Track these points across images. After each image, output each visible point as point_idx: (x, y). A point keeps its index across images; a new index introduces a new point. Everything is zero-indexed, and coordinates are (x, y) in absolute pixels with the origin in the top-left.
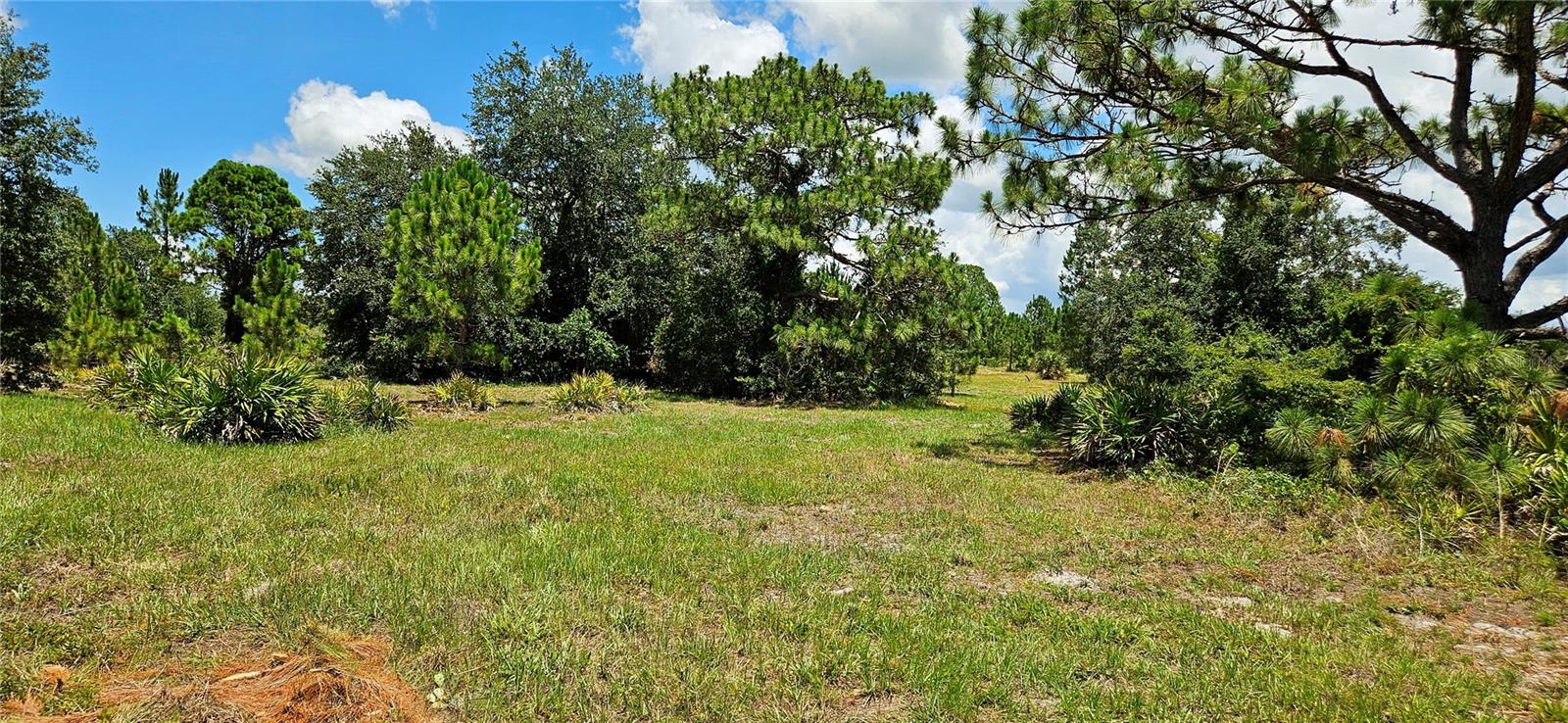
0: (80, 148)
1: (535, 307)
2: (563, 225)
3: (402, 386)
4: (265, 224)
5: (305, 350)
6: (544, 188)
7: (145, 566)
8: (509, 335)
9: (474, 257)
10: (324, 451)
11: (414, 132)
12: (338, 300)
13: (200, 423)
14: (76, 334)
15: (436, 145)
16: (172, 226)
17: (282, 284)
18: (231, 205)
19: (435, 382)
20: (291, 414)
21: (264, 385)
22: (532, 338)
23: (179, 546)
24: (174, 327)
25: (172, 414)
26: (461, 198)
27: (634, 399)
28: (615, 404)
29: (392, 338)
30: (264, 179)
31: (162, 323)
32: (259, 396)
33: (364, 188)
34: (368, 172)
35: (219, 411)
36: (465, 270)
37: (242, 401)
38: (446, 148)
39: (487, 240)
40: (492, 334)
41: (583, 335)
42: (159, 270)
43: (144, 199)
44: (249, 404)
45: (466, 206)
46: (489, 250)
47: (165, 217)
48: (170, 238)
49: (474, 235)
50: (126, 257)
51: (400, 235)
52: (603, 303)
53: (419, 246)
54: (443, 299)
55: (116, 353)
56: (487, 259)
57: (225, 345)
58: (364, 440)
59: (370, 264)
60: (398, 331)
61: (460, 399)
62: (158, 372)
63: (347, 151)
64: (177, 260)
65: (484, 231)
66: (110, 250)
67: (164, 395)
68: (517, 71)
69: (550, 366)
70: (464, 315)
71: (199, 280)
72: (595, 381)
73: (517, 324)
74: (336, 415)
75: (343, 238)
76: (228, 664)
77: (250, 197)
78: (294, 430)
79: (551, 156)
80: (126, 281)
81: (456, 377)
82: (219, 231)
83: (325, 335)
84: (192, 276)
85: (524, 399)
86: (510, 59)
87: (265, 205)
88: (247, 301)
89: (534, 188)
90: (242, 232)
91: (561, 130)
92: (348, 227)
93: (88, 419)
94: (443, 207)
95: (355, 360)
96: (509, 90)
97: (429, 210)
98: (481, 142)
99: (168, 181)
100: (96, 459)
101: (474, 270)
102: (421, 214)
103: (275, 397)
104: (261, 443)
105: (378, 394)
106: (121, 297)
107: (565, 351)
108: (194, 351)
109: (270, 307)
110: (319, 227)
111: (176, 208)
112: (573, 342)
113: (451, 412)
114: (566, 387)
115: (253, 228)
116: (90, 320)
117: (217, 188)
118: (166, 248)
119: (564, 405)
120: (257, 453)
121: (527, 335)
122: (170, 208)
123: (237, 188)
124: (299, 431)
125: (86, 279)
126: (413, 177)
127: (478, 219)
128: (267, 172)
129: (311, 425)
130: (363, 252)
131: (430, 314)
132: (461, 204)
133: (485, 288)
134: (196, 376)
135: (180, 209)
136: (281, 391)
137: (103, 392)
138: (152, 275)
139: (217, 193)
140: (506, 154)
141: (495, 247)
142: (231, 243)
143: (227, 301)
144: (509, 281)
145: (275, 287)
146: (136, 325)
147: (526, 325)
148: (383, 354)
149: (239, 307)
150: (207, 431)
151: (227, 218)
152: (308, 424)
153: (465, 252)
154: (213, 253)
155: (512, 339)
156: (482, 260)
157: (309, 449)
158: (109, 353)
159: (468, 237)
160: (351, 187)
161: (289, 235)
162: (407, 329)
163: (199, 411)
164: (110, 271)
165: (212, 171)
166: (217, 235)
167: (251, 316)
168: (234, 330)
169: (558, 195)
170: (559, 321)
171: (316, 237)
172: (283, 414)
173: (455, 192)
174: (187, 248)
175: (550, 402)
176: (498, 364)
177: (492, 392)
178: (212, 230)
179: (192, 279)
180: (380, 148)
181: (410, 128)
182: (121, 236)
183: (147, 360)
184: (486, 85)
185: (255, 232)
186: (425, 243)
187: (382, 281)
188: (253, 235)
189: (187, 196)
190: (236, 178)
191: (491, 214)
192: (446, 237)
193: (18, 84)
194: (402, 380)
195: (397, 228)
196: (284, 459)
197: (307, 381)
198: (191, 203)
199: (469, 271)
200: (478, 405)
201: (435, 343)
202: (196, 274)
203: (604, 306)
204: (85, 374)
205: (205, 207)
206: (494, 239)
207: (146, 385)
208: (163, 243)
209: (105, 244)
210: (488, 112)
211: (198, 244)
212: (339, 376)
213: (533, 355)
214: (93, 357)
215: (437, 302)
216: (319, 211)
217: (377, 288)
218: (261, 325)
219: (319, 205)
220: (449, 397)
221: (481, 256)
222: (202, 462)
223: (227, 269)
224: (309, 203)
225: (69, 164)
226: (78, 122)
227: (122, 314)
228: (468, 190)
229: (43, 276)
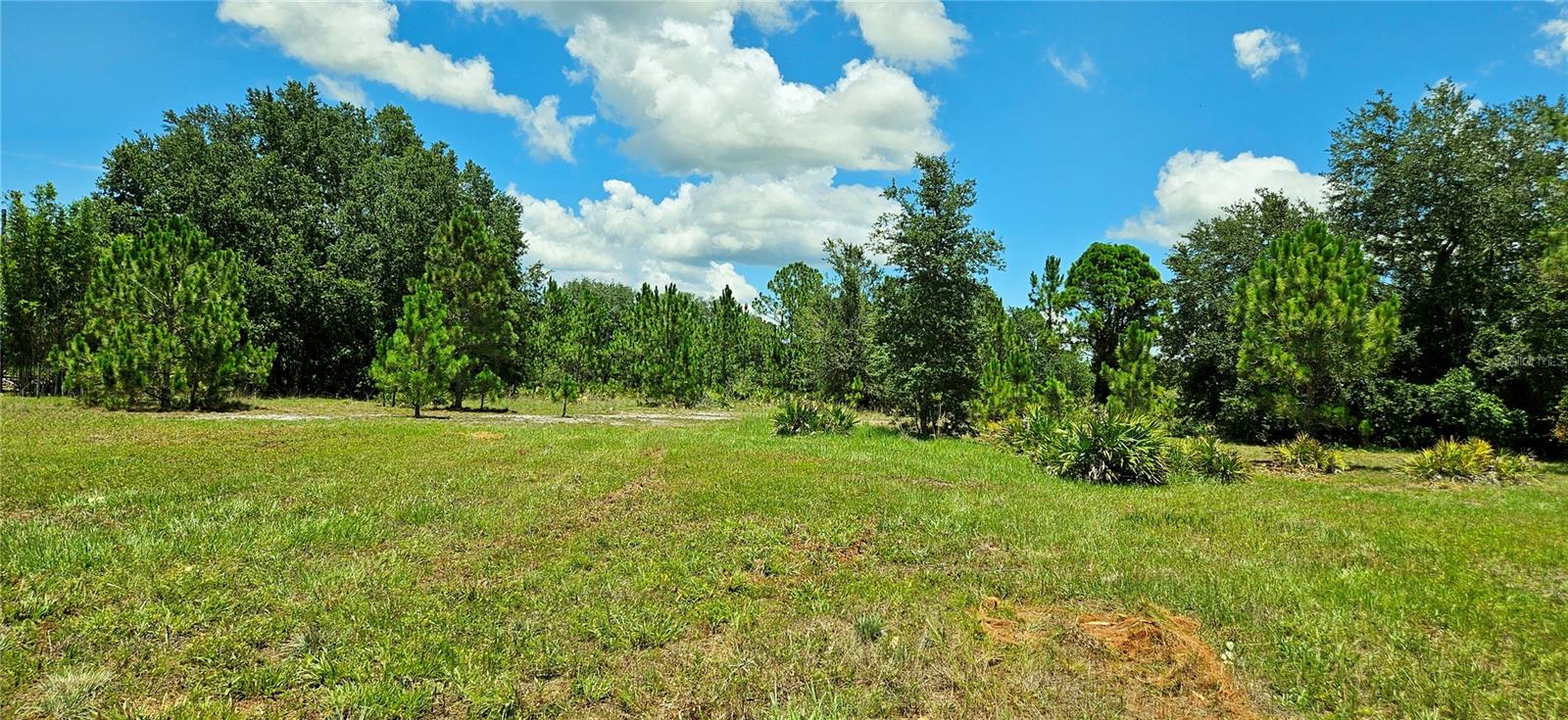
0: (994, 253)
1: (1401, 367)
2: (1439, 276)
3: (1251, 447)
4: (1129, 296)
5: (1158, 410)
6: (1415, 238)
7: (1039, 553)
8: (1368, 397)
9: (1321, 319)
10: (1168, 494)
11: (1267, 198)
12: (1191, 364)
13: (1073, 465)
14: (988, 395)
15: (1290, 208)
16: (1054, 303)
17: (1140, 352)
18: (1101, 282)
19: (1280, 442)
20: (1143, 461)
21: (1121, 437)
22: (1397, 400)
23: (1059, 546)
24: (1054, 389)
25: (1053, 457)
26: (1308, 262)
27: (1518, 470)
28: (1493, 475)
29: (1241, 400)
30: (1129, 256)
31: (1045, 386)
32: (1117, 446)
33: (1217, 258)
34: (1221, 242)
35: (1087, 456)
36: (1312, 333)
37: (1104, 449)
38: (1301, 210)
39: (1336, 302)
40: (1348, 396)
41: (1463, 398)
42: (1044, 341)
43: (1034, 283)
44: (1109, 452)
45: (1314, 269)
46: (1338, 311)
47: (1050, 296)
48: (1053, 313)
49: (1323, 296)
50: (1021, 333)
51: (1246, 302)
52: (1488, 362)
53: (1265, 312)
54: (1288, 362)
55: (1013, 410)
56: (1337, 320)
57: (1094, 405)
58: (1204, 490)
59: (1221, 329)
60: (1248, 393)
61: (1306, 460)
62: (1044, 425)
63: (1202, 224)
64: (1058, 332)
65: (1332, 289)
66: (1010, 327)
67: (1049, 442)
68: (1381, 119)
69: (1419, 432)
70: (1311, 378)
71: (1074, 348)
72: (1465, 447)
73: (1377, 385)
74: (1180, 466)
75: (1197, 306)
76: (1090, 615)
77: (1116, 274)
78: (1146, 477)
79: (1423, 203)
80: (1021, 351)
81: (1302, 438)
82: (1091, 305)
83: (1178, 397)
84: (1069, 345)
85: (1382, 465)
86: (1373, 108)
87: (1129, 280)
88: (1111, 367)
89: (1401, 239)
90: (1110, 305)
91: (1435, 173)
92: (1201, 296)
93: (998, 459)
94: (1290, 273)
95: (1208, 420)
96: (1372, 141)
97: (1274, 276)
98: (1338, 198)
99: (1052, 265)
100: (1004, 486)
101: (1321, 332)
102: (1266, 282)
103: (1129, 447)
104: (1119, 484)
105: (1218, 450)
106: (1017, 365)
107: (1440, 416)
108: (1069, 409)
109: (1130, 372)
110: (1175, 298)
111: (1058, 288)
112: (1450, 406)
113: (1295, 472)
114: (1427, 453)
115: (1118, 301)
116: (996, 384)
117: (1090, 268)
118: (1050, 322)
119: (1424, 473)
120: (1114, 492)
121: (1390, 397)
122: (1053, 289)
123: (1106, 267)
124: (1149, 477)
125: (993, 352)
126: (1266, 242)
127: (1327, 281)
128: (1131, 250)
129: (1159, 472)
130: (1215, 318)
131: (1276, 376)
132: (1308, 268)
133: (1336, 350)
134: (1070, 428)
135: (1061, 289)
136: (1135, 442)
137: (1007, 440)
138: (1038, 345)
139: (1090, 273)
140: (1368, 207)
141: (1344, 308)
142: (1100, 315)
143: (1096, 367)
144: (1360, 341)
145: (1135, 353)
146: (1027, 388)
147: (1390, 387)
148: (1232, 415)
149: (1104, 372)
150: (1078, 472)
151: (1098, 294)
152: (1156, 472)
153: (1312, 315)
154: (1085, 325)
155: (1372, 402)
156: (1330, 322)
157: (1156, 492)
158: (1009, 411)
159: (1315, 299)
160: (1205, 258)
161: (1150, 305)
162: (1255, 390)
163: (1072, 455)
164: (1009, 344)
165: (1086, 254)
166: (1089, 309)
167: (1114, 379)
168: (1101, 391)
169: (1431, 244)
170: (1431, 382)
171: (1174, 306)
172: (1136, 461)
173: (1303, 255)
174: (1065, 322)
175: (1407, 469)
176: (1356, 430)
177: (1342, 457)
178: (1084, 305)
179: (1069, 348)
180: (1233, 216)
181: (1262, 196)
182: (1018, 314)
183: (1037, 415)
184: (1345, 139)
185: (1120, 304)
186: (1270, 307)
187: (1233, 344)
188: (1118, 307)
189: (1066, 277)
190: (1105, 258)
191: (1342, 275)
192: (1291, 301)
193: (957, 212)
194: (1252, 441)
195: (1243, 296)
196: (1135, 497)
197: (1155, 434)
198: (1069, 283)
199: (1316, 334)
200: (1324, 468)
201: (1283, 405)
202: (1072, 343)
203: (1488, 365)
204: (992, 426)
205: (1080, 286)
206: (1344, 299)
207: (1035, 435)
208: (1047, 318)
209: (1006, 322)
210: (1347, 167)
211: (1073, 318)
212: (1191, 434)
213: (1399, 418)
214: (998, 412)
215: (1281, 366)
216: (1175, 282)
217: (1227, 352)
218: (1123, 388)
219: (1175, 277)
220: (1294, 457)
221: (1330, 318)
222: (1073, 495)
223: (1096, 338)
224: (1167, 275)
225: (987, 266)
226: (993, 234)
227: (1018, 379)
228: (1316, 253)
229: (968, 349)
